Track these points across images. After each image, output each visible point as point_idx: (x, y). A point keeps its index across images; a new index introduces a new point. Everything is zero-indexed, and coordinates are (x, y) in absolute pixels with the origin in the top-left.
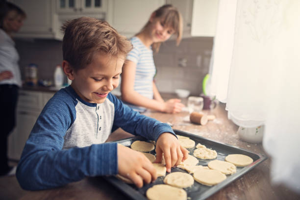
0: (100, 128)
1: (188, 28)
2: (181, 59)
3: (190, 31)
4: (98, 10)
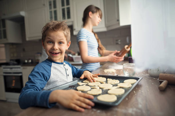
0: (68, 75)
1: (118, 22)
2: (117, 40)
3: (119, 23)
4: (69, 20)
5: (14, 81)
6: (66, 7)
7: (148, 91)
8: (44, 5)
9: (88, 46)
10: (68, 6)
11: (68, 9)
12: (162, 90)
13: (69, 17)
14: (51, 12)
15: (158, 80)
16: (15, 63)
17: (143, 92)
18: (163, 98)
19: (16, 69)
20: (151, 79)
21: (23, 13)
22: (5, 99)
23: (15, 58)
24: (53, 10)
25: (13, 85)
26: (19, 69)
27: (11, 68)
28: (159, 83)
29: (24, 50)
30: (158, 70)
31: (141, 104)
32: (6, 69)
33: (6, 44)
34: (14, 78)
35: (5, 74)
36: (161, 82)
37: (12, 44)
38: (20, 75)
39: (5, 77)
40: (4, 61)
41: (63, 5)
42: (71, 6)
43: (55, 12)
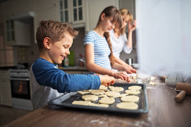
5: (21, 86)
6: (78, 7)
7: (162, 102)
8: (55, 5)
9: (95, 52)
10: (80, 6)
11: (80, 10)
12: (179, 102)
13: (81, 18)
14: (62, 13)
15: (175, 90)
16: (23, 67)
17: (155, 103)
18: (178, 110)
19: (24, 74)
20: (168, 89)
21: (32, 14)
22: (11, 105)
23: (24, 62)
24: (64, 10)
25: (20, 90)
26: (26, 74)
27: (18, 72)
28: (176, 94)
29: (32, 53)
30: (176, 79)
31: (151, 116)
32: (13, 73)
33: (14, 46)
34: (21, 83)
35: (12, 79)
36: (178, 92)
37: (21, 47)
38: (27, 79)
39: (12, 82)
40: (12, 65)
41: (75, 5)
42: (83, 6)
43: (66, 13)
